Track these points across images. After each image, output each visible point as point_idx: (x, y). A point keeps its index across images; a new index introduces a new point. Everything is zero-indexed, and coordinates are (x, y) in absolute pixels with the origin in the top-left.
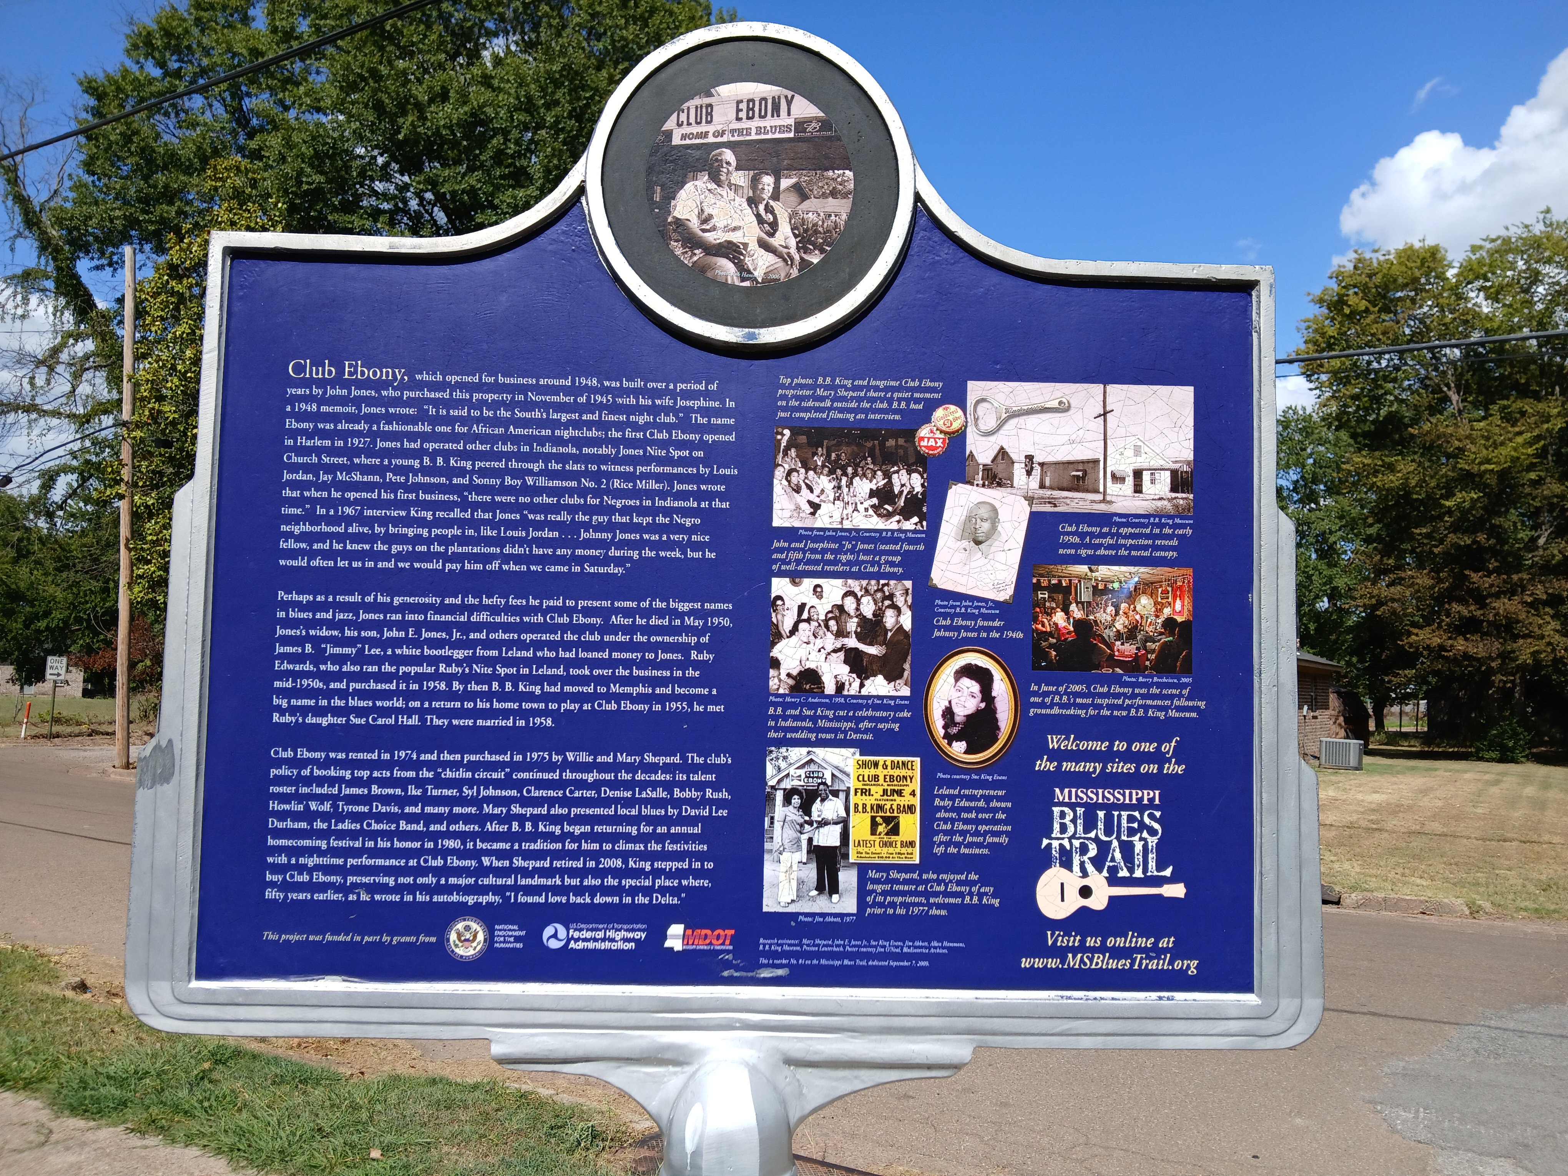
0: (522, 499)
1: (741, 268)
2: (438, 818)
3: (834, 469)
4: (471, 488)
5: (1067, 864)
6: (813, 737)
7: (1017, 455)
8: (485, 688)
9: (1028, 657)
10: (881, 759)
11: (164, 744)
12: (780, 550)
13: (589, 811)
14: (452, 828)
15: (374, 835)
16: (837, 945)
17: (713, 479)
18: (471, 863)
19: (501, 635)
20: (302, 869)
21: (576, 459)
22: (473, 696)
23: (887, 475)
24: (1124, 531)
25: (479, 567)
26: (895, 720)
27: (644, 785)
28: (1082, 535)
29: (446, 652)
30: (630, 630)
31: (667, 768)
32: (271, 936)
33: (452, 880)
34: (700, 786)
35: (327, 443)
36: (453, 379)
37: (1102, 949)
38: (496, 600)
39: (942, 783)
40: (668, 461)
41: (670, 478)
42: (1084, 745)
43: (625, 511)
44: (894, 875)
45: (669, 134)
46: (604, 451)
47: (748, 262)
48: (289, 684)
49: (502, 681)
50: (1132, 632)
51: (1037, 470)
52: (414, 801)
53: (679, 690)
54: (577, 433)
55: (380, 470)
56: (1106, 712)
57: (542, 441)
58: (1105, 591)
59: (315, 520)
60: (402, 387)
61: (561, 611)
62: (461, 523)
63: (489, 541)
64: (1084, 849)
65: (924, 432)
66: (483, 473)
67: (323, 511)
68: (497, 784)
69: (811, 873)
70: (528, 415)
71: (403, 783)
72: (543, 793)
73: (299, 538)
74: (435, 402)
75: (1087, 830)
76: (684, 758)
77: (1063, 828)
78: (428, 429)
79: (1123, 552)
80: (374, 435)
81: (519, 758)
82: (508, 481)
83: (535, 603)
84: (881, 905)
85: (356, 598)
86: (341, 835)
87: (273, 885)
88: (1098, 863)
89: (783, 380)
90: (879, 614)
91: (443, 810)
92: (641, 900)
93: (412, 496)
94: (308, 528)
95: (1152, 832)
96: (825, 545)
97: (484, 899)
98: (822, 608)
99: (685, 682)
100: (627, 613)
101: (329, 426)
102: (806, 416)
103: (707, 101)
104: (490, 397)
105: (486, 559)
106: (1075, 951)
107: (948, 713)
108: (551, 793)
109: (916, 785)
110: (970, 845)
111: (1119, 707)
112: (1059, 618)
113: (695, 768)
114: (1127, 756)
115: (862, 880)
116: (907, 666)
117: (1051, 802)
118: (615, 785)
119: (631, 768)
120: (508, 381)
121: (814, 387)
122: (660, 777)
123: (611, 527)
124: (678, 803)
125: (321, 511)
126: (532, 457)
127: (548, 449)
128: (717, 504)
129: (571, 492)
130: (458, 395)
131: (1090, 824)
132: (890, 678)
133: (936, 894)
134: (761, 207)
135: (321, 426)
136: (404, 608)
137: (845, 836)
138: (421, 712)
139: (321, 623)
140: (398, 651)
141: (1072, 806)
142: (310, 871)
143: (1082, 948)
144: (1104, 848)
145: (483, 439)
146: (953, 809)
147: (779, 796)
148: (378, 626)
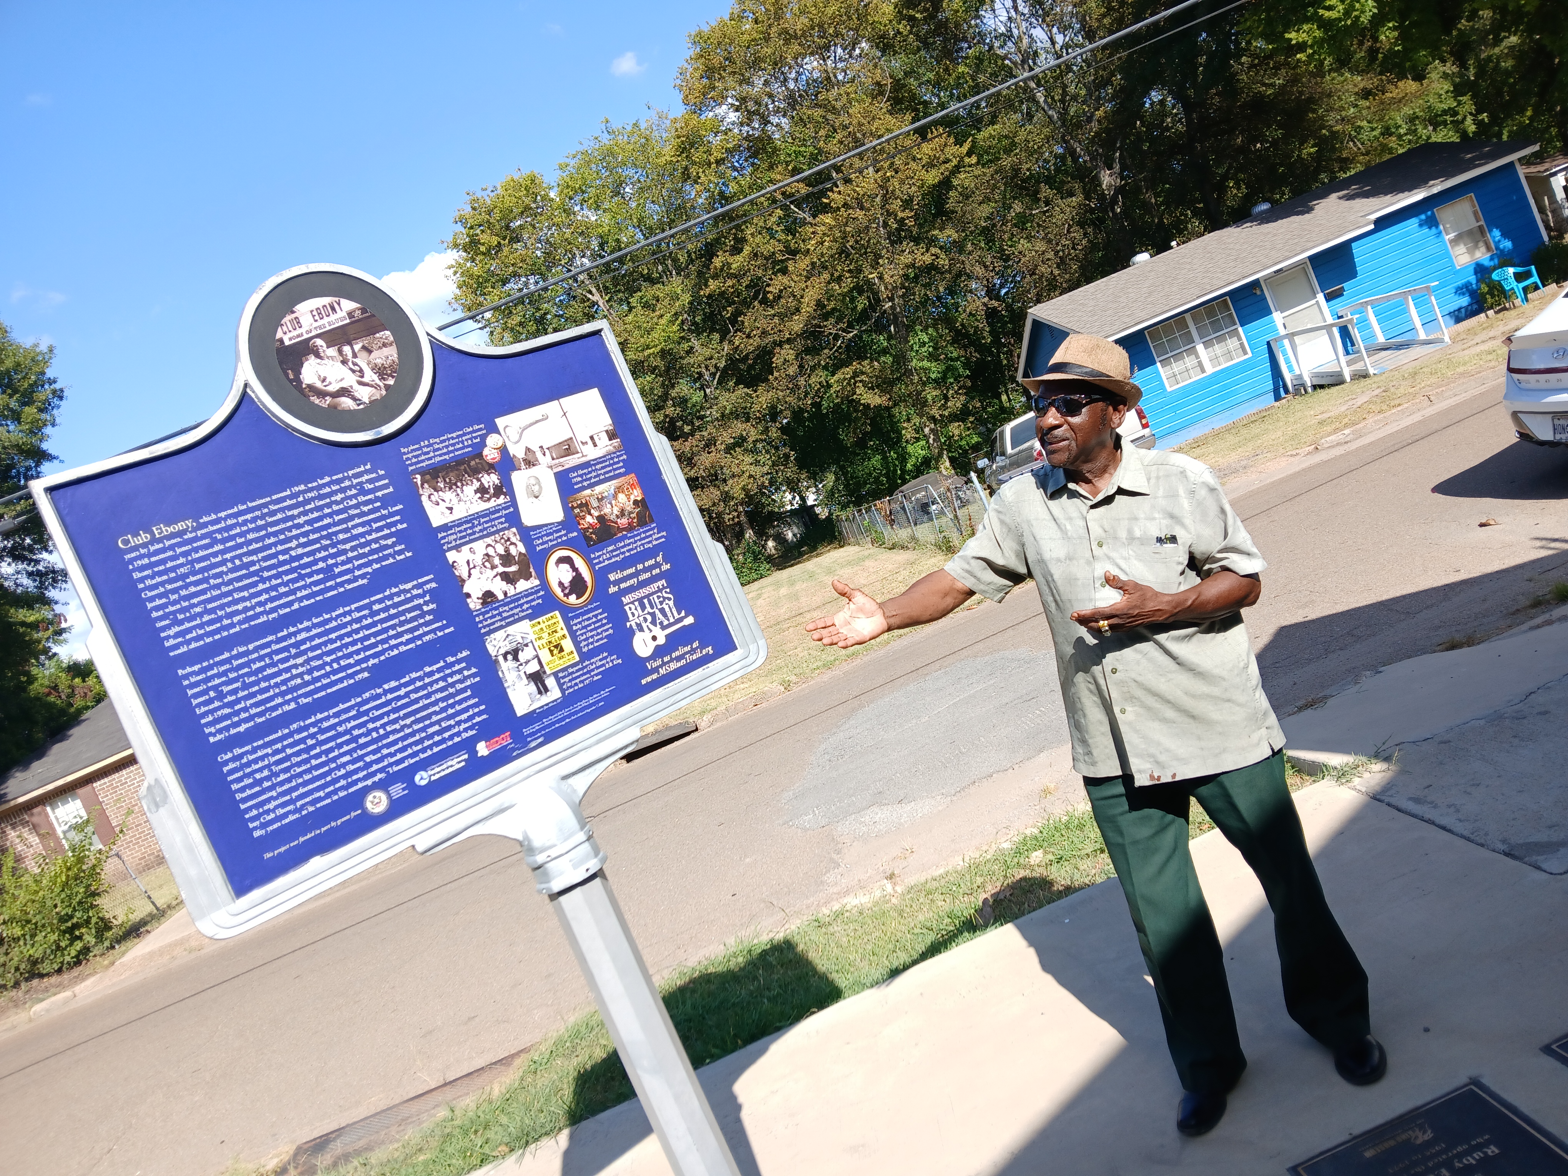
0: (294, 565)
1: (355, 399)
2: (331, 750)
3: (451, 486)
4: (262, 569)
5: (641, 629)
6: (503, 623)
7: (535, 448)
8: (323, 672)
9: (584, 543)
10: (540, 620)
11: (153, 783)
12: (444, 538)
13: (410, 709)
14: (342, 751)
15: (300, 775)
16: (559, 715)
17: (392, 515)
18: (361, 764)
19: (317, 641)
20: (268, 812)
21: (314, 531)
22: (318, 679)
23: (479, 480)
24: (598, 467)
25: (288, 610)
26: (538, 598)
27: (431, 684)
28: (581, 476)
29: (292, 662)
30: (386, 609)
31: (439, 670)
32: (268, 855)
33: (355, 777)
34: (460, 671)
35: (165, 577)
36: (222, 514)
37: (672, 660)
38: (306, 624)
39: (573, 618)
40: (363, 514)
41: (368, 523)
42: (626, 573)
43: (353, 549)
44: (570, 670)
45: (281, 341)
46: (326, 521)
47: (356, 394)
48: (210, 718)
49: (330, 664)
50: (622, 513)
51: (547, 452)
52: (313, 747)
53: (426, 629)
54: (306, 518)
55: (205, 580)
56: (627, 554)
57: (289, 529)
58: (603, 498)
59: (181, 623)
60: (195, 530)
61: (344, 614)
62: (266, 591)
63: (286, 594)
64: (645, 620)
65: (486, 452)
66: (265, 559)
67: (182, 616)
68: (354, 718)
69: (532, 688)
70: (275, 518)
71: (303, 741)
72: (381, 711)
73: (176, 636)
74: (219, 531)
75: (643, 611)
76: (445, 661)
77: (633, 615)
78: (222, 547)
79: (602, 477)
80: (192, 562)
81: (359, 700)
82: (281, 558)
83: (328, 616)
84: (571, 687)
85: (226, 655)
86: (282, 783)
87: (255, 828)
88: (654, 623)
89: (403, 450)
90: (507, 550)
91: (332, 744)
92: (457, 740)
93: (231, 587)
94: (177, 629)
95: (669, 599)
96: (465, 526)
97: (376, 779)
98: (478, 559)
99: (427, 624)
100: (380, 601)
101: (162, 568)
102: (424, 464)
103: (293, 316)
104: (249, 516)
105: (289, 604)
106: (661, 666)
107: (561, 584)
108: (385, 709)
109: (562, 624)
110: (598, 641)
111: (632, 549)
112: (589, 519)
113: (452, 664)
114: (645, 570)
115: (558, 680)
116: (532, 570)
117: (622, 605)
118: (416, 690)
119: (420, 679)
120: (254, 504)
121: (420, 449)
122: (437, 676)
123: (349, 560)
124: (452, 685)
125: (180, 617)
126: (289, 540)
127: (295, 532)
128: (400, 527)
129: (319, 550)
130: (230, 522)
131: (643, 608)
132: (527, 579)
133: (593, 670)
134: (350, 364)
135: (156, 569)
136: (256, 650)
137: (540, 663)
138: (294, 699)
139: (213, 677)
140: (265, 673)
141: (632, 603)
142: (273, 811)
143: (664, 664)
144: (653, 615)
145: (257, 540)
146: (583, 628)
147: (501, 659)
148: (247, 664)
